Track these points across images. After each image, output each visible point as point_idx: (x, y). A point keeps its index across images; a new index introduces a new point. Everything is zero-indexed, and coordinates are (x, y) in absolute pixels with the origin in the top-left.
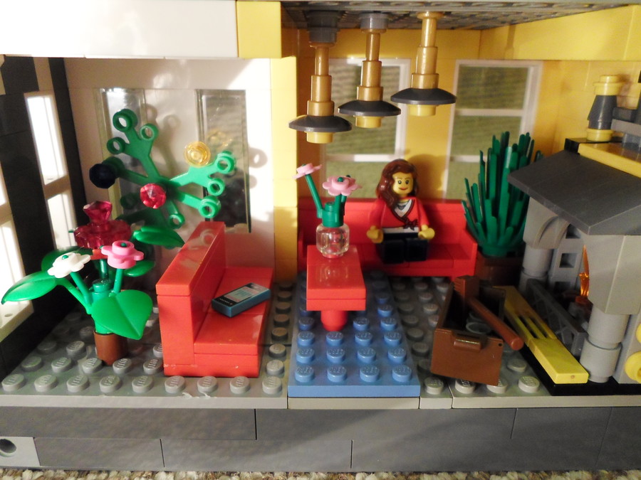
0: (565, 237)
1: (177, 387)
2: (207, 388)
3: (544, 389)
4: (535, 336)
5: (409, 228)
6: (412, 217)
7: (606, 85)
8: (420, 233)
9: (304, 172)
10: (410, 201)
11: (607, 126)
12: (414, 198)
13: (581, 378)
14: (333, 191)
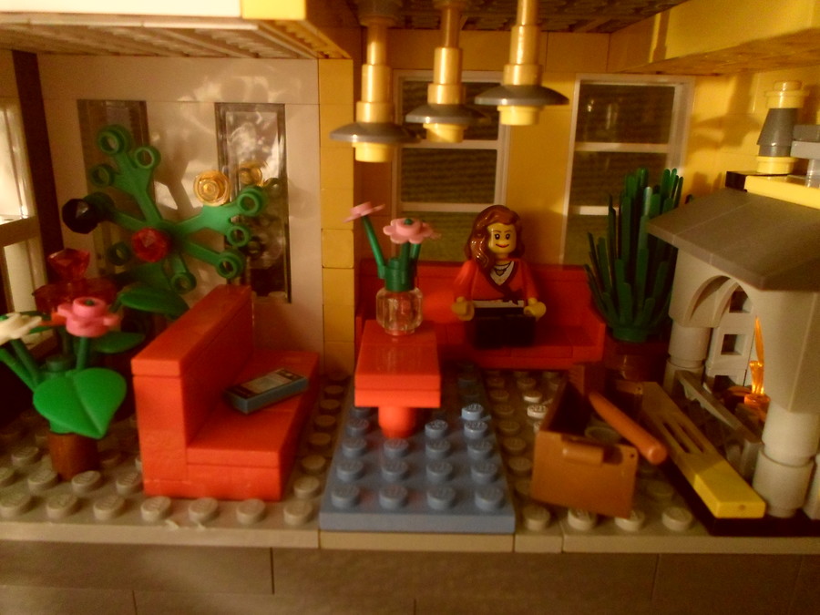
0: (728, 309)
1: (158, 513)
2: (202, 515)
3: (700, 528)
4: (686, 450)
5: (511, 302)
6: (515, 286)
7: (781, 94)
8: (527, 308)
9: (358, 212)
10: (512, 263)
11: (785, 151)
12: (517, 260)
13: (755, 510)
14: (396, 236)
